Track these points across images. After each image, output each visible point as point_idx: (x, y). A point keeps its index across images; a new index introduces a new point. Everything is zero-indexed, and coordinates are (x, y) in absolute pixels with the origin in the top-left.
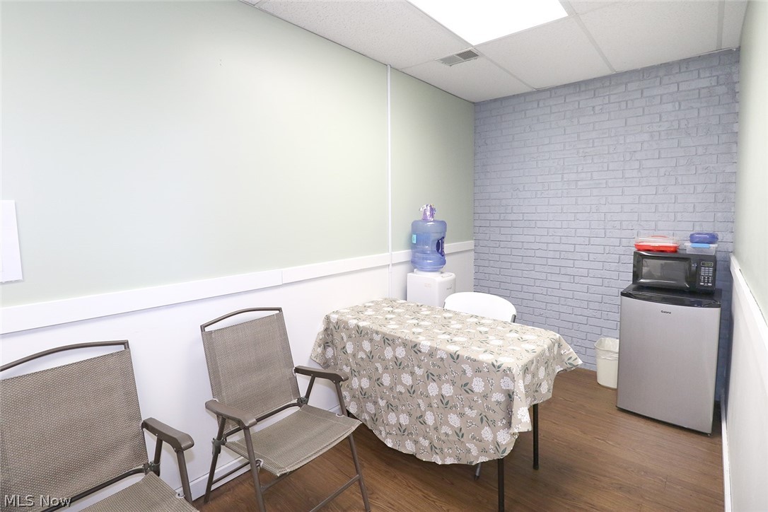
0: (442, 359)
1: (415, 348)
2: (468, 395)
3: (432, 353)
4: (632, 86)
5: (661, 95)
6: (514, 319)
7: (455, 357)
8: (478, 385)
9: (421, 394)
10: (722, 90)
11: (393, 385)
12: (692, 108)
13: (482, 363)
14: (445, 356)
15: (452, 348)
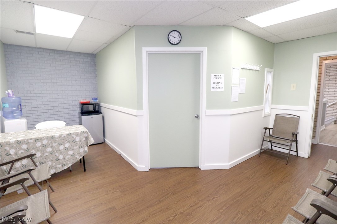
0: (64, 137)
1: (53, 138)
2: (74, 143)
3: (60, 137)
4: (71, 56)
5: (80, 61)
6: (66, 125)
7: (69, 135)
8: (78, 139)
9: (57, 151)
10: (93, 63)
11: (42, 155)
12: (87, 66)
13: (78, 133)
14: (65, 136)
15: (68, 133)
